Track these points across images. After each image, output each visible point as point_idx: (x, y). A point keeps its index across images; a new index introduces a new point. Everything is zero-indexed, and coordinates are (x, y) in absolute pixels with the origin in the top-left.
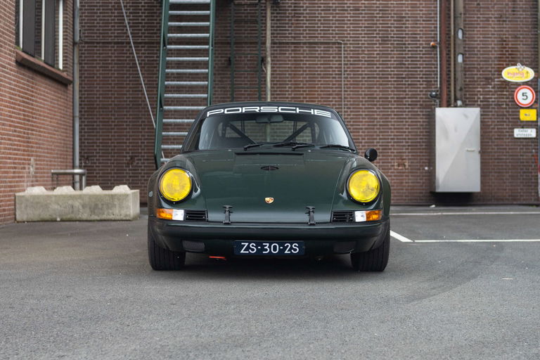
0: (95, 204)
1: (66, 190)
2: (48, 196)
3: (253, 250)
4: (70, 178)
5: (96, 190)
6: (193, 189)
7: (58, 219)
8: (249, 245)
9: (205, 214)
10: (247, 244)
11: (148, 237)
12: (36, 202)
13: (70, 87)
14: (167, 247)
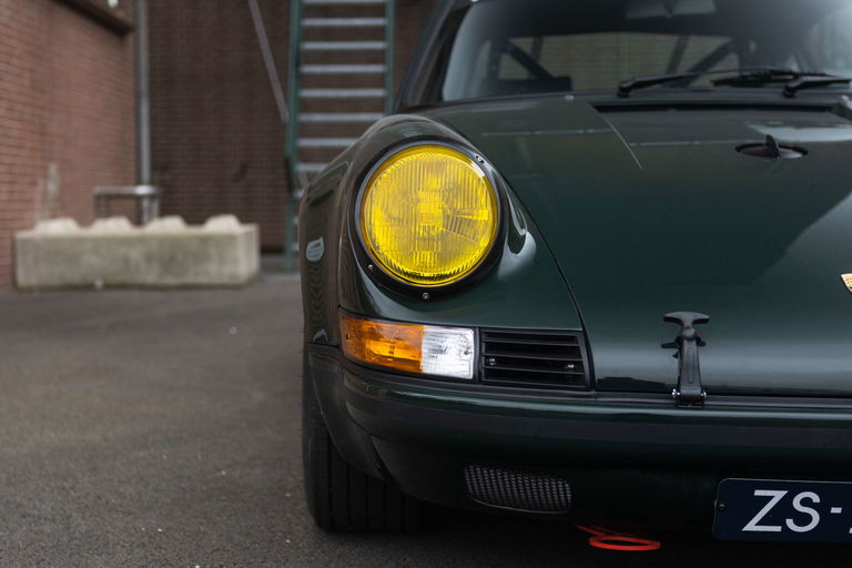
0: (170, 253)
1: (117, 226)
2: (79, 240)
3: (806, 519)
4: (131, 204)
5: (173, 226)
6: (504, 236)
7: (99, 283)
8: (787, 501)
9: (575, 351)
10: (778, 495)
11: (305, 421)
12: (56, 249)
13: (130, 38)
14: (383, 469)
